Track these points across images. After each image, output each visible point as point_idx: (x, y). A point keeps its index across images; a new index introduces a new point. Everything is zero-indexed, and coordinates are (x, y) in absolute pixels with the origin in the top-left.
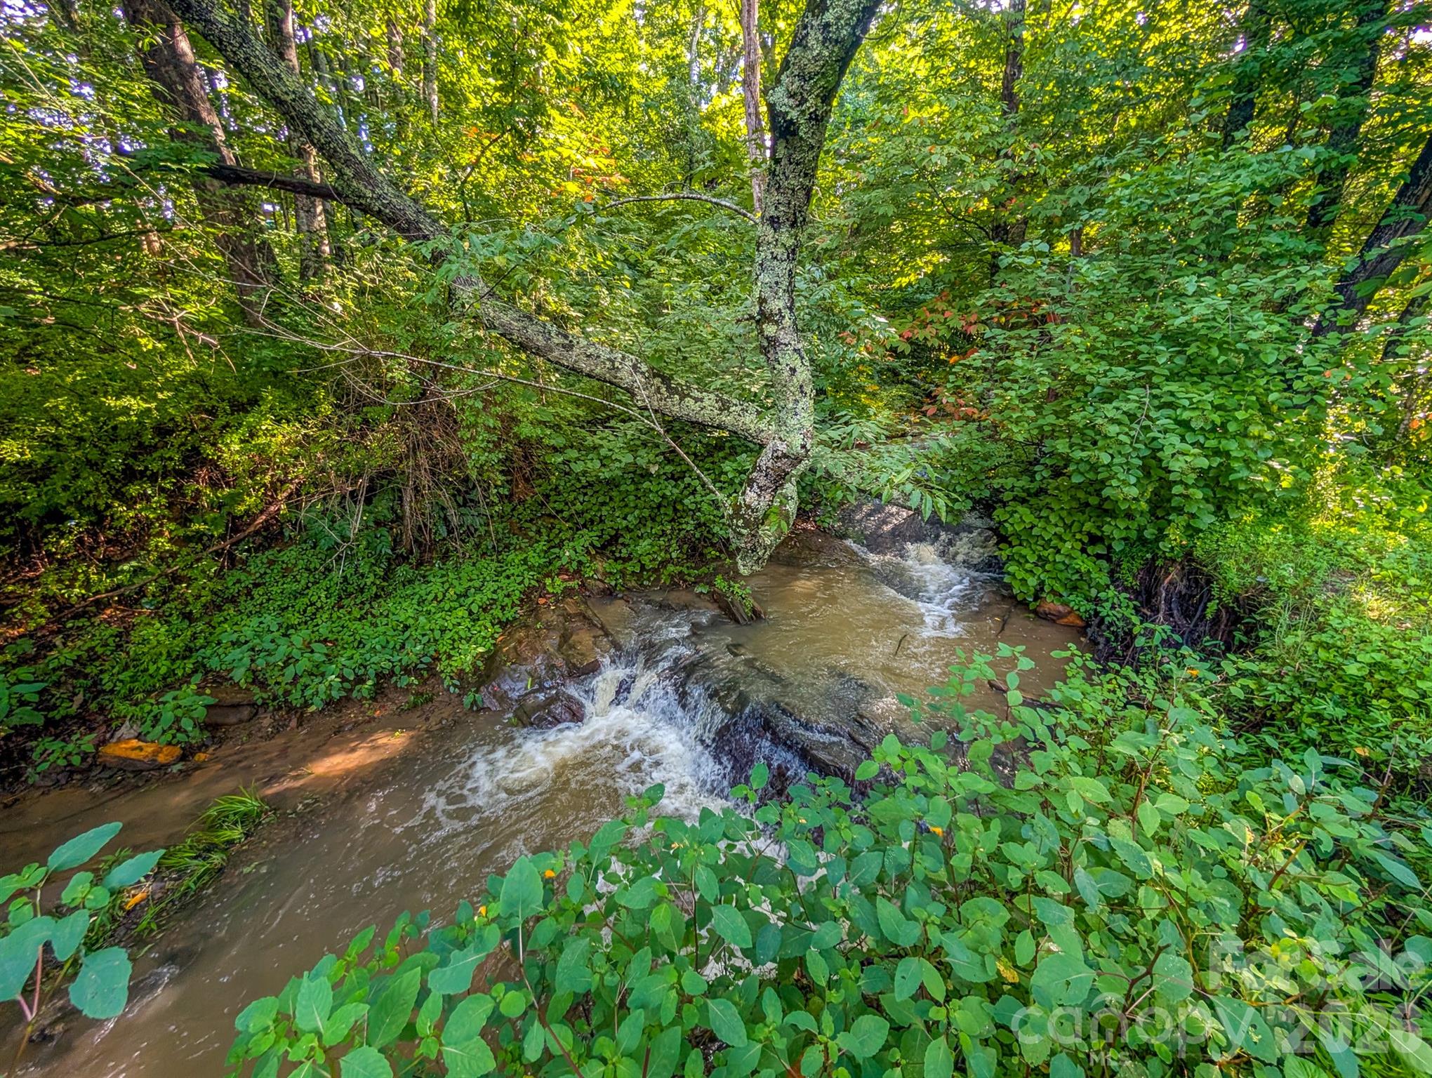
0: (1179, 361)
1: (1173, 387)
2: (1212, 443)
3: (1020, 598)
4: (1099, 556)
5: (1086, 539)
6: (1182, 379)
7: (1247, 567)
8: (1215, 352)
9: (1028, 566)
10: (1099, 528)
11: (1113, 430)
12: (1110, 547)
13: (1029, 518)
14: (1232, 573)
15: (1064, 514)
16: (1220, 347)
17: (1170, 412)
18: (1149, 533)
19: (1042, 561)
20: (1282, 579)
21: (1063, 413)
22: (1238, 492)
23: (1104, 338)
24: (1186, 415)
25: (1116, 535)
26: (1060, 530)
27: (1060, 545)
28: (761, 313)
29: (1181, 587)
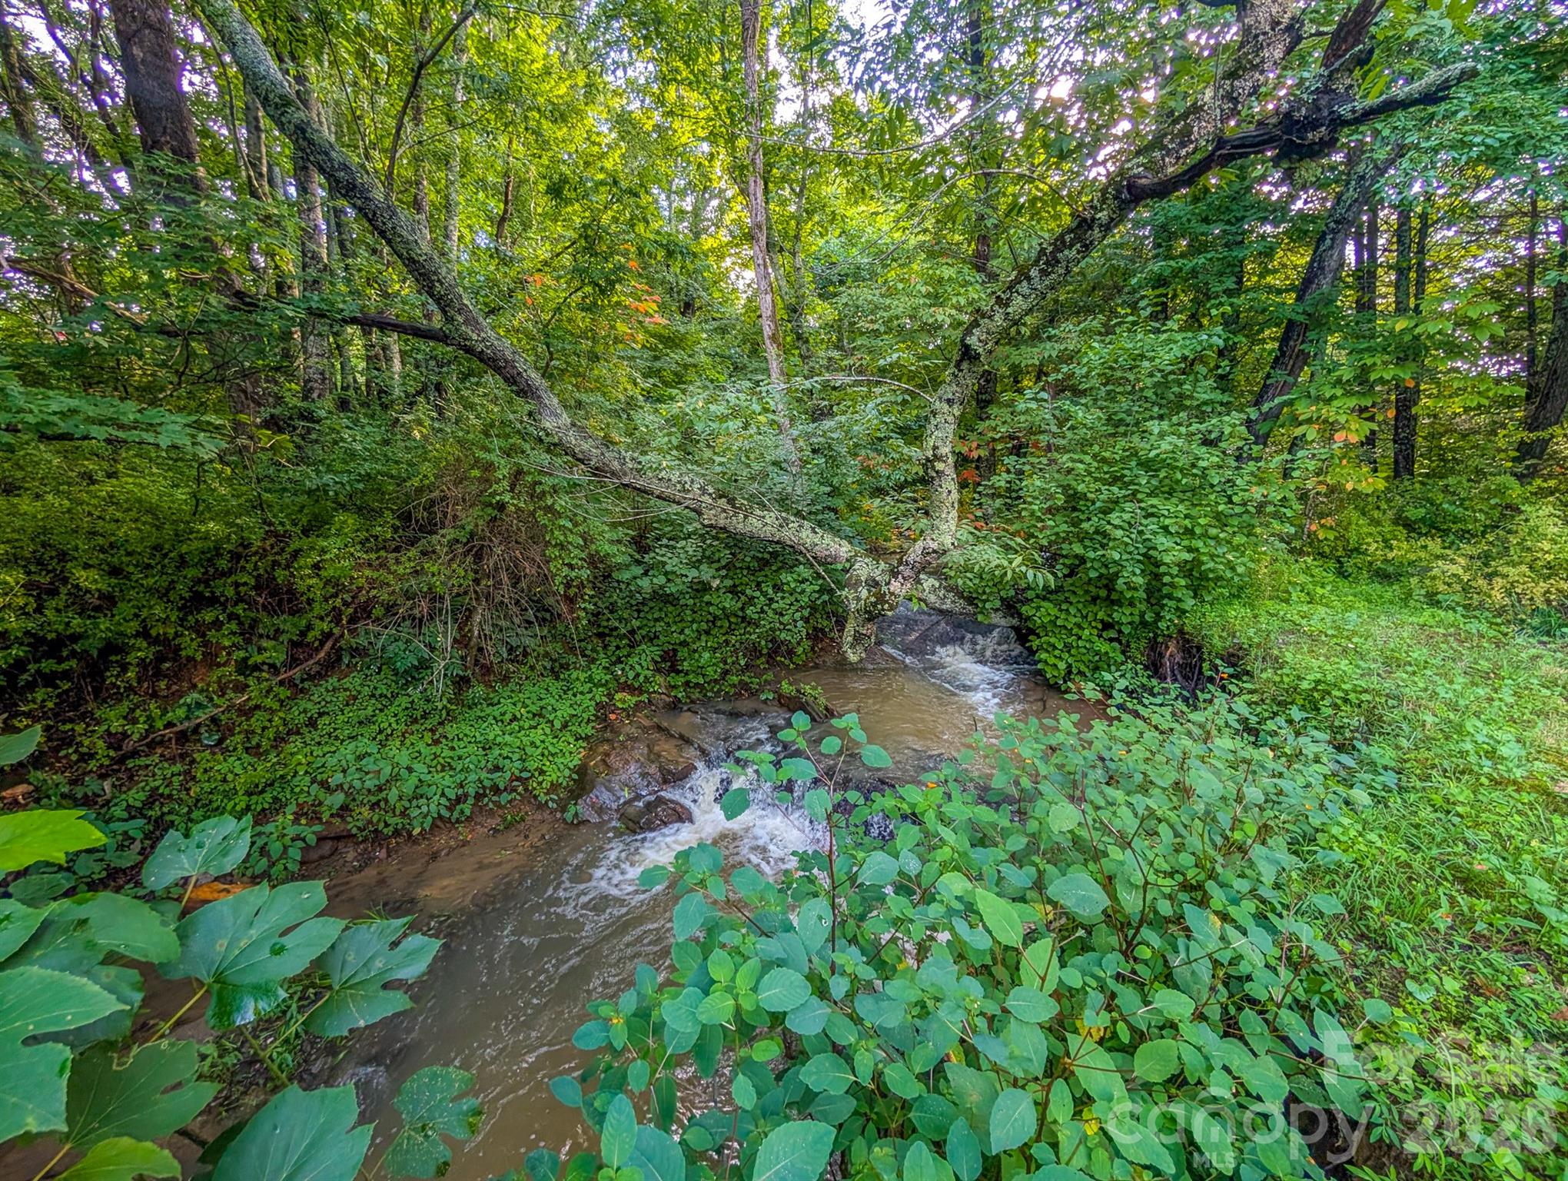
0: (1154, 482)
1: (1154, 501)
2: (1186, 543)
3: (1052, 682)
4: (1111, 640)
5: (1100, 626)
6: (1157, 496)
7: (1224, 634)
8: (1179, 476)
9: (1057, 652)
10: (1110, 616)
11: (1119, 533)
12: (1120, 632)
13: (1054, 611)
14: (1216, 641)
15: (1080, 606)
16: (1181, 471)
17: (1155, 520)
18: (1149, 617)
19: (1068, 647)
20: (1250, 639)
21: (1076, 523)
22: (1208, 579)
23: (1095, 464)
24: (1167, 522)
25: (1124, 620)
26: (1078, 620)
27: (1080, 632)
28: (935, 455)
29: (1178, 659)
